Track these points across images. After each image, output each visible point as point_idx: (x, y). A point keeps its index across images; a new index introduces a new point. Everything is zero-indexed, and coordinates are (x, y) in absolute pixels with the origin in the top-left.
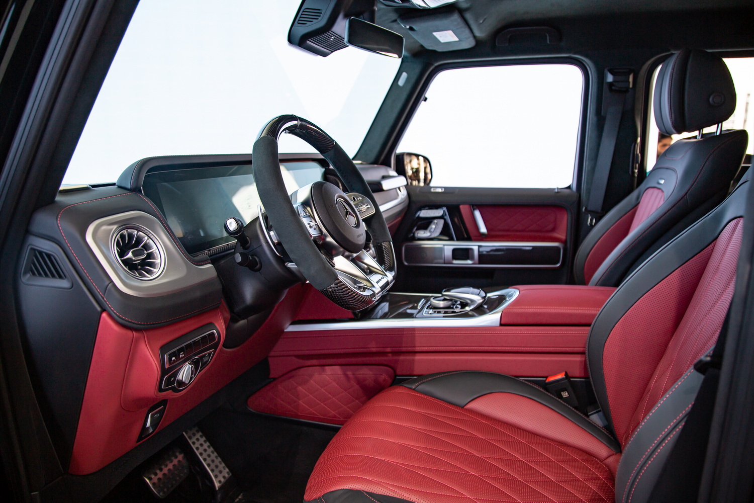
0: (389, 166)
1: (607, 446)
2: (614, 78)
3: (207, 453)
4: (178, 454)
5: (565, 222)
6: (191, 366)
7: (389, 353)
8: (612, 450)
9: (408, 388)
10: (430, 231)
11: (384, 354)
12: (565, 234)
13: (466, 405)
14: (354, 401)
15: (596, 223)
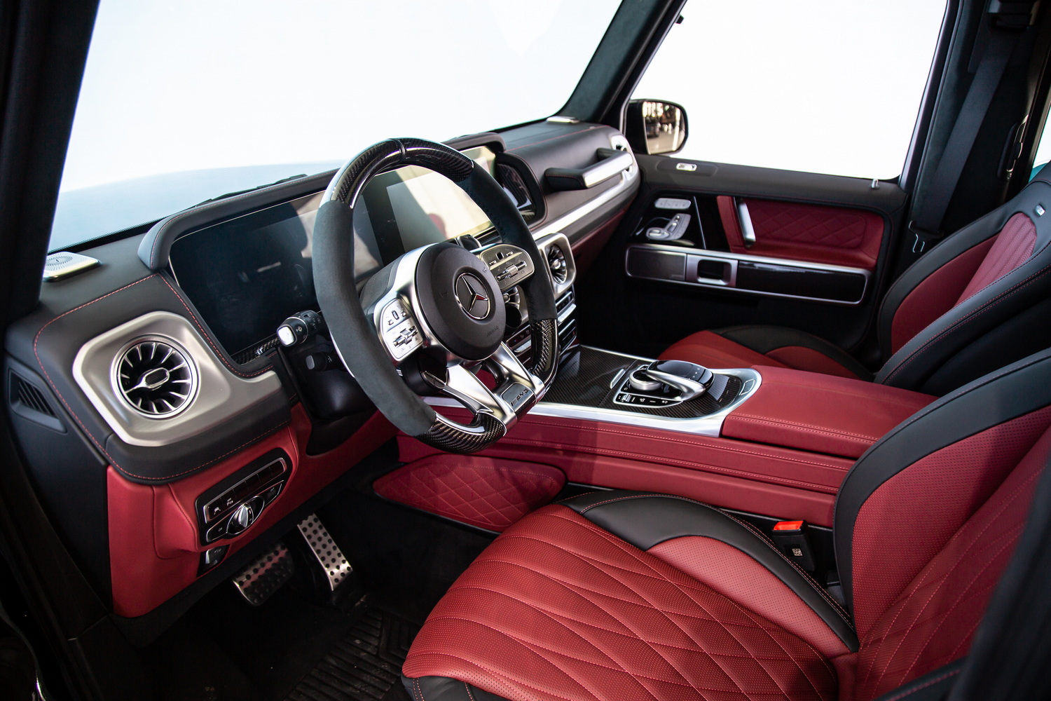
0: (618, 128)
1: (841, 640)
2: (1001, 8)
3: (323, 542)
4: (279, 548)
5: (878, 236)
6: (247, 509)
7: (560, 450)
8: (847, 647)
9: (574, 510)
10: (668, 230)
11: (553, 450)
12: (875, 257)
13: (650, 548)
14: (509, 505)
15: (926, 250)
